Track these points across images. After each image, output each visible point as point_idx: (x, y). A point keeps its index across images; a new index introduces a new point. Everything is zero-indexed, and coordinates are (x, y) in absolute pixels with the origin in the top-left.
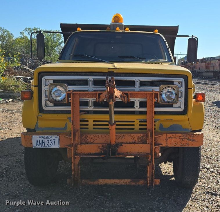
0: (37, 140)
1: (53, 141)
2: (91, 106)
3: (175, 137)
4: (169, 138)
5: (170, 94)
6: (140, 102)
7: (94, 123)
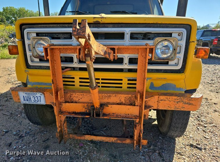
0: (24, 96)
1: (39, 98)
2: (76, 63)
3: (169, 99)
4: (161, 100)
5: (166, 49)
6: (130, 59)
7: (81, 80)
